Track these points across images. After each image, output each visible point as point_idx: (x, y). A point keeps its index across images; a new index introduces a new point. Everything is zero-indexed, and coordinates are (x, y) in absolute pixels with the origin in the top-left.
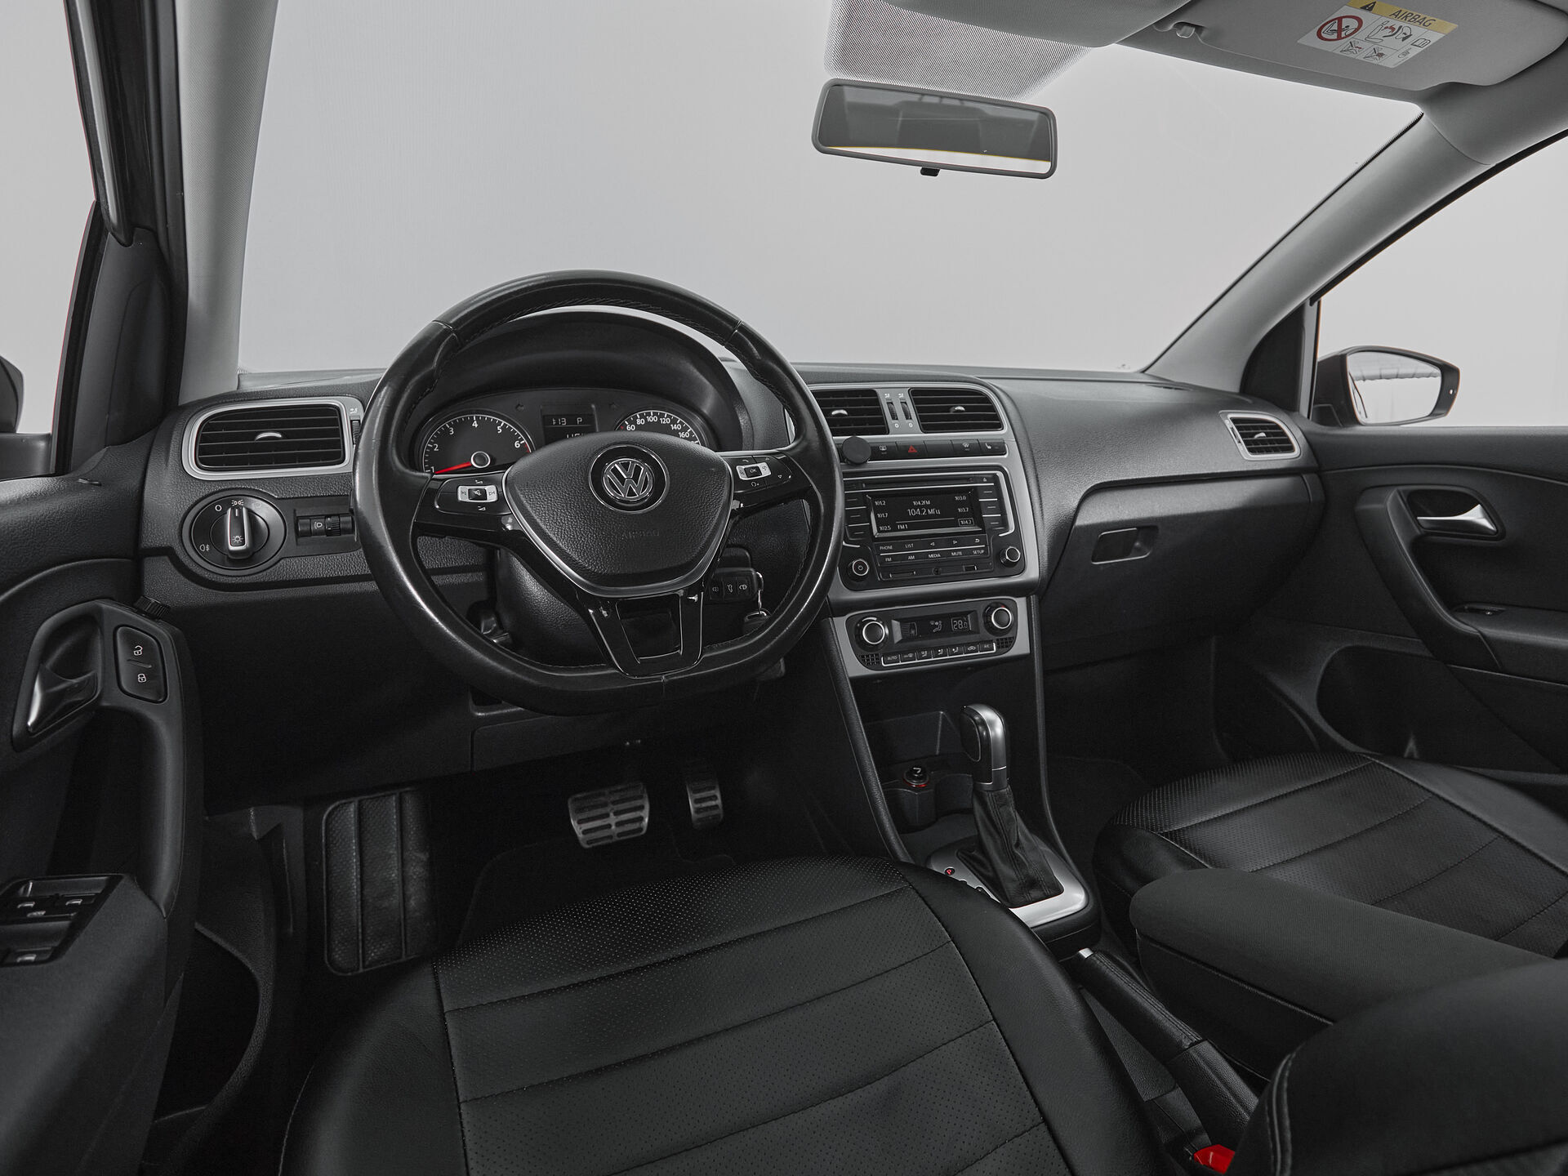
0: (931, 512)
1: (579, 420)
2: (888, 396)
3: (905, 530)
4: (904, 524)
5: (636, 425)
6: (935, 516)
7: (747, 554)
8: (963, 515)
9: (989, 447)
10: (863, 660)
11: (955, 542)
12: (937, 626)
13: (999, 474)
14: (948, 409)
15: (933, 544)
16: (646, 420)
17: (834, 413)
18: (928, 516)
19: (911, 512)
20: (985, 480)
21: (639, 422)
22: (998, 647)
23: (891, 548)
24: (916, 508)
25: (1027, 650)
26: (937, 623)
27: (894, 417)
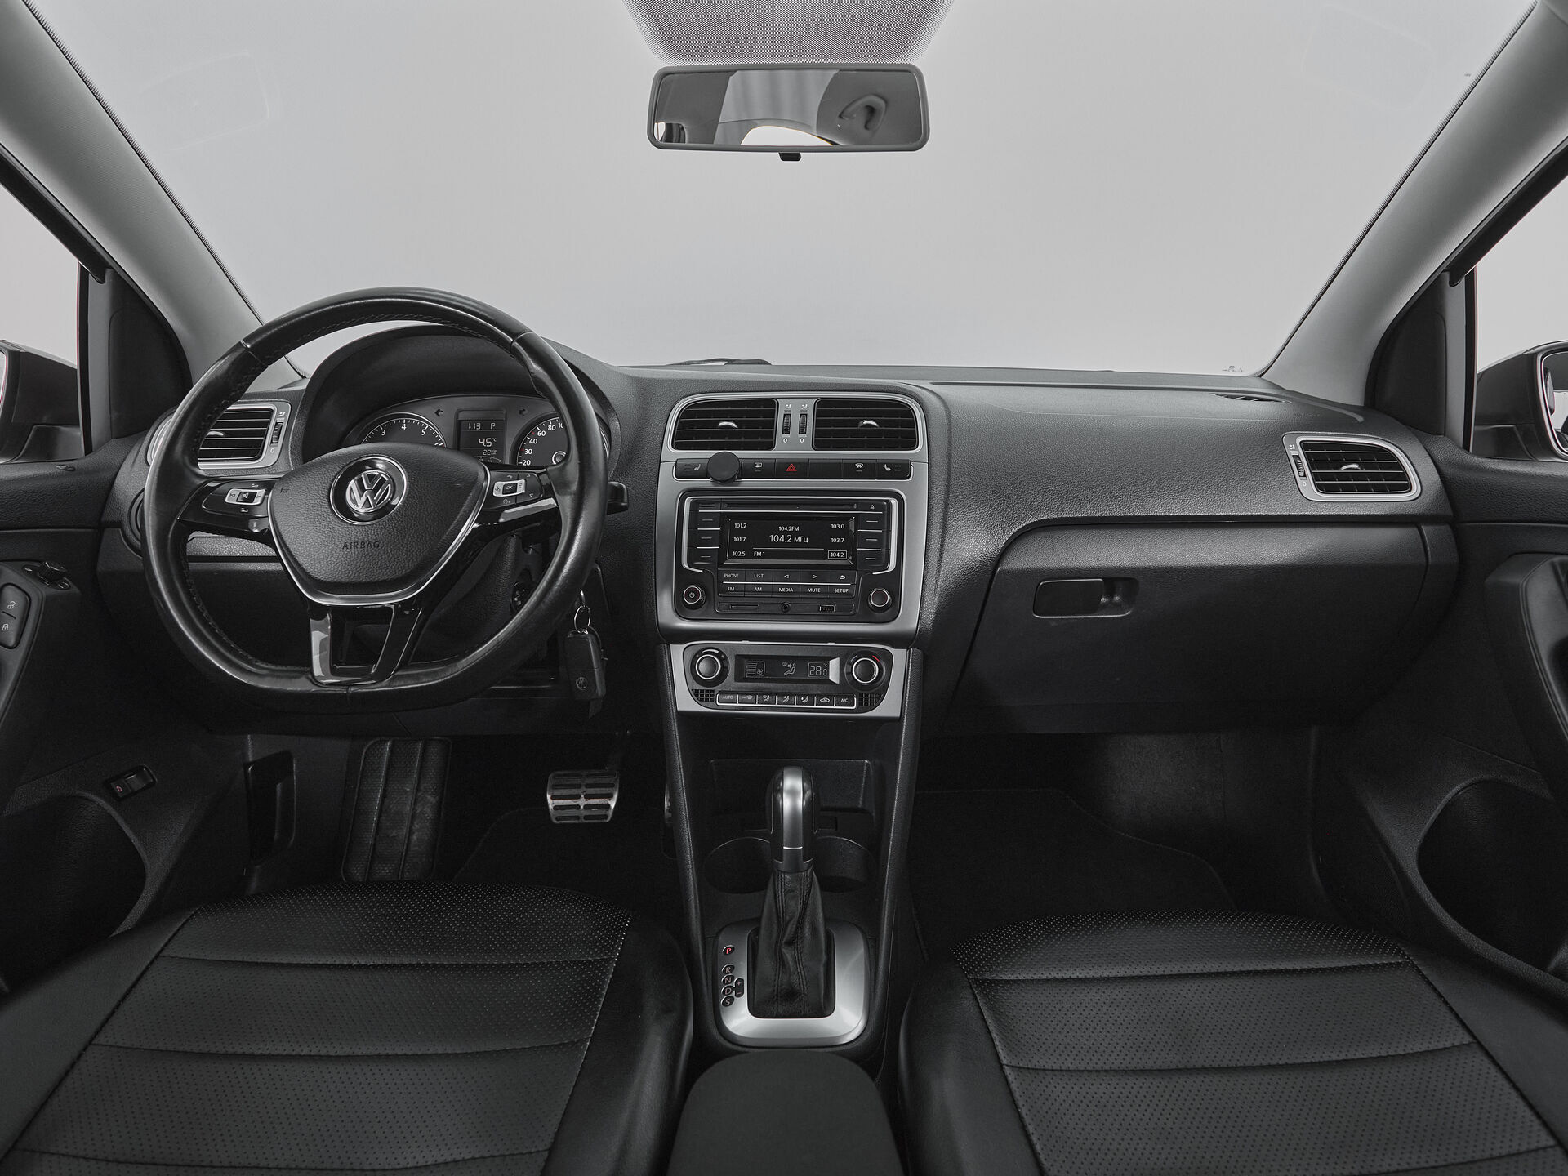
0: (798, 540)
1: (493, 425)
2: (788, 407)
3: (761, 557)
4: (762, 551)
5: (547, 431)
6: (801, 544)
7: (599, 569)
8: (836, 547)
9: (888, 469)
10: (698, 695)
11: (814, 577)
12: (790, 669)
13: (894, 501)
14: (856, 423)
15: (787, 576)
16: (557, 426)
17: (720, 424)
18: (794, 544)
19: (773, 538)
20: (872, 507)
21: (550, 428)
22: (860, 704)
23: (737, 576)
24: (780, 533)
25: (895, 713)
26: (790, 666)
27: (786, 430)
